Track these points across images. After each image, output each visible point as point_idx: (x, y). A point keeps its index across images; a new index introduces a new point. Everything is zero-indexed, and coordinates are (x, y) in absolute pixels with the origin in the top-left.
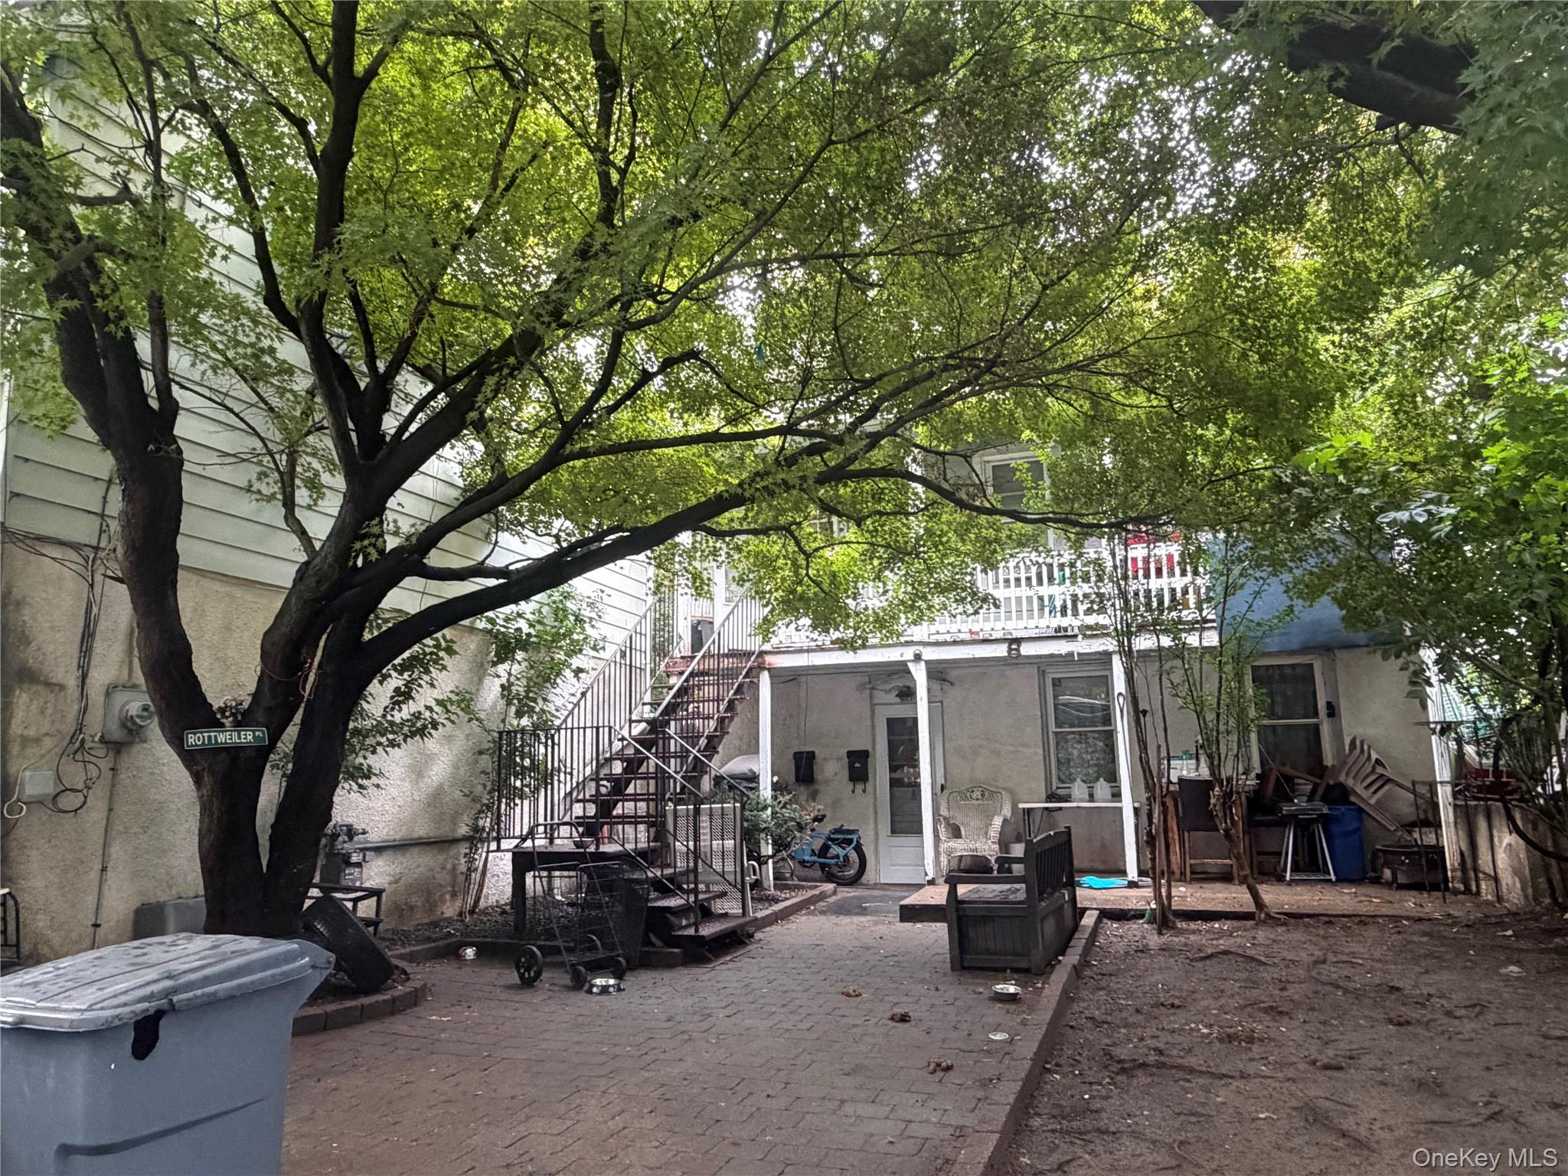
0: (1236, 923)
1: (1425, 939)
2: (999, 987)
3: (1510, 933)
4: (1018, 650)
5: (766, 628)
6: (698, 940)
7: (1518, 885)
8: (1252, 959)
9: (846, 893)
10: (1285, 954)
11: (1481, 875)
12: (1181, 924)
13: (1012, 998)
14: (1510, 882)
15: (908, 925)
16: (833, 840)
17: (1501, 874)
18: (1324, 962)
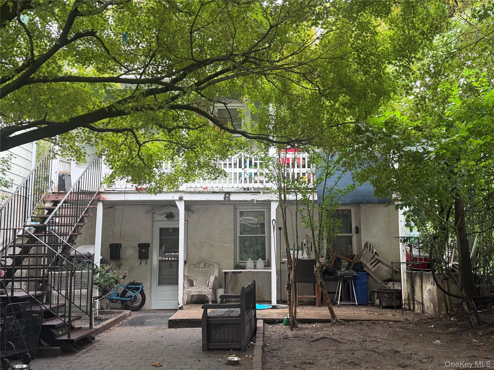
0: (323, 325)
1: (401, 330)
2: (230, 358)
3: (433, 326)
4: (229, 197)
5: (111, 179)
6: (70, 342)
7: (432, 306)
8: (337, 341)
9: (135, 315)
10: (347, 338)
11: (415, 302)
12: (300, 326)
13: (236, 363)
14: (429, 305)
15: (173, 330)
16: (129, 288)
17: (425, 302)
18: (366, 341)
